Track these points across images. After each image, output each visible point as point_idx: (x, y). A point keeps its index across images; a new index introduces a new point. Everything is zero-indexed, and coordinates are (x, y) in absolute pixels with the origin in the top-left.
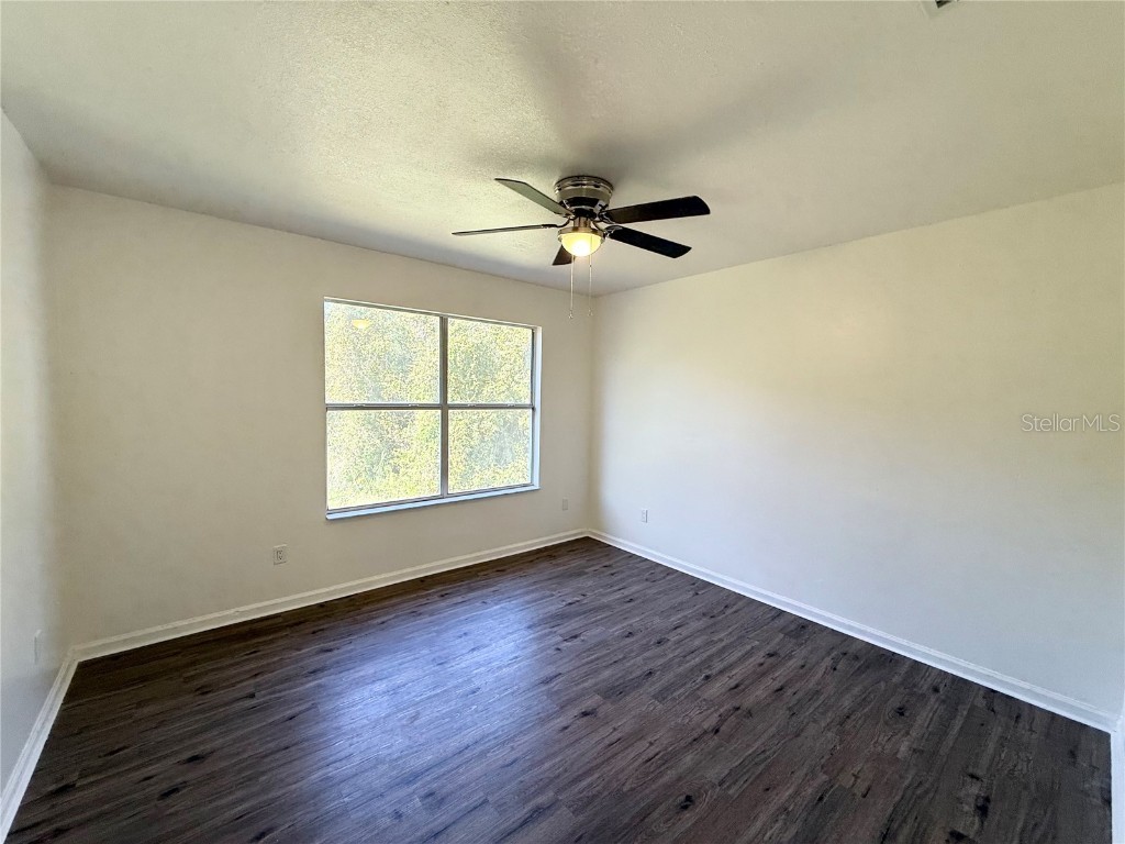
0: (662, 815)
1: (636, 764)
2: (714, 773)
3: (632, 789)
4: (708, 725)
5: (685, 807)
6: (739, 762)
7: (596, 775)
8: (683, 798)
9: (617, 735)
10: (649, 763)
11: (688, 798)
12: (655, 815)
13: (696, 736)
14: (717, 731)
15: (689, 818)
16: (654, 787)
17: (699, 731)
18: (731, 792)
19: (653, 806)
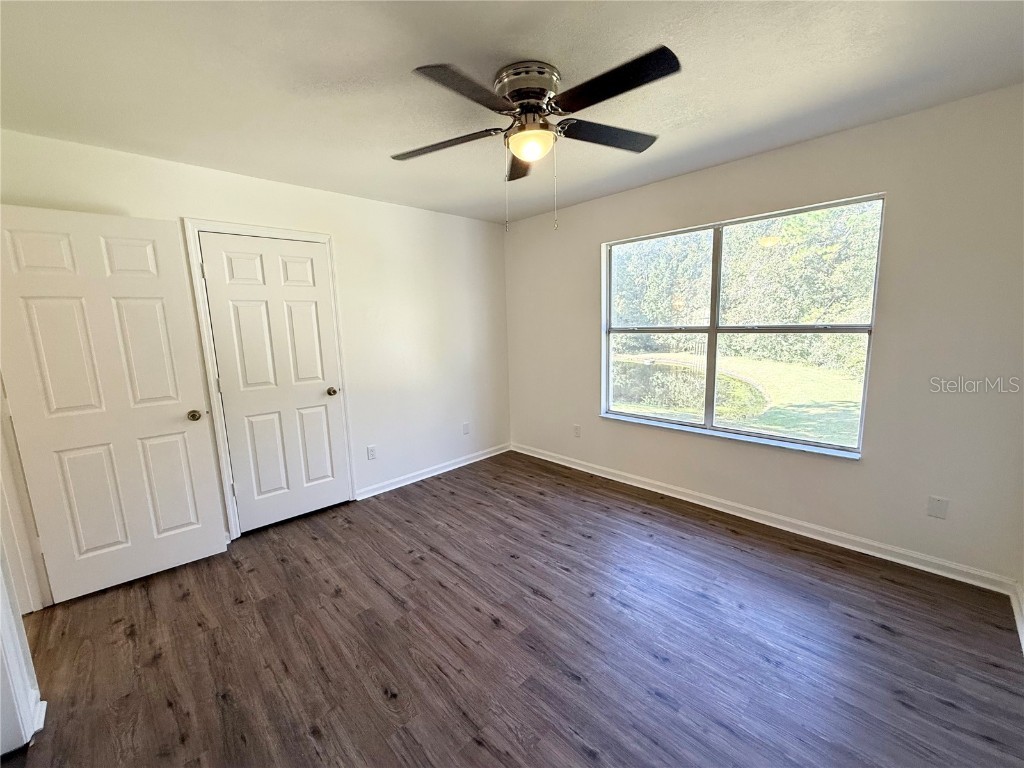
0: (383, 673)
1: (436, 658)
2: (418, 725)
3: (410, 655)
4: (489, 733)
5: (386, 692)
6: (431, 759)
7: (427, 631)
8: (396, 691)
9: (470, 644)
10: (435, 667)
11: (394, 696)
12: (384, 669)
13: (471, 715)
14: (480, 743)
15: (376, 694)
16: (410, 670)
17: (480, 722)
18: (394, 737)
19: (392, 668)
